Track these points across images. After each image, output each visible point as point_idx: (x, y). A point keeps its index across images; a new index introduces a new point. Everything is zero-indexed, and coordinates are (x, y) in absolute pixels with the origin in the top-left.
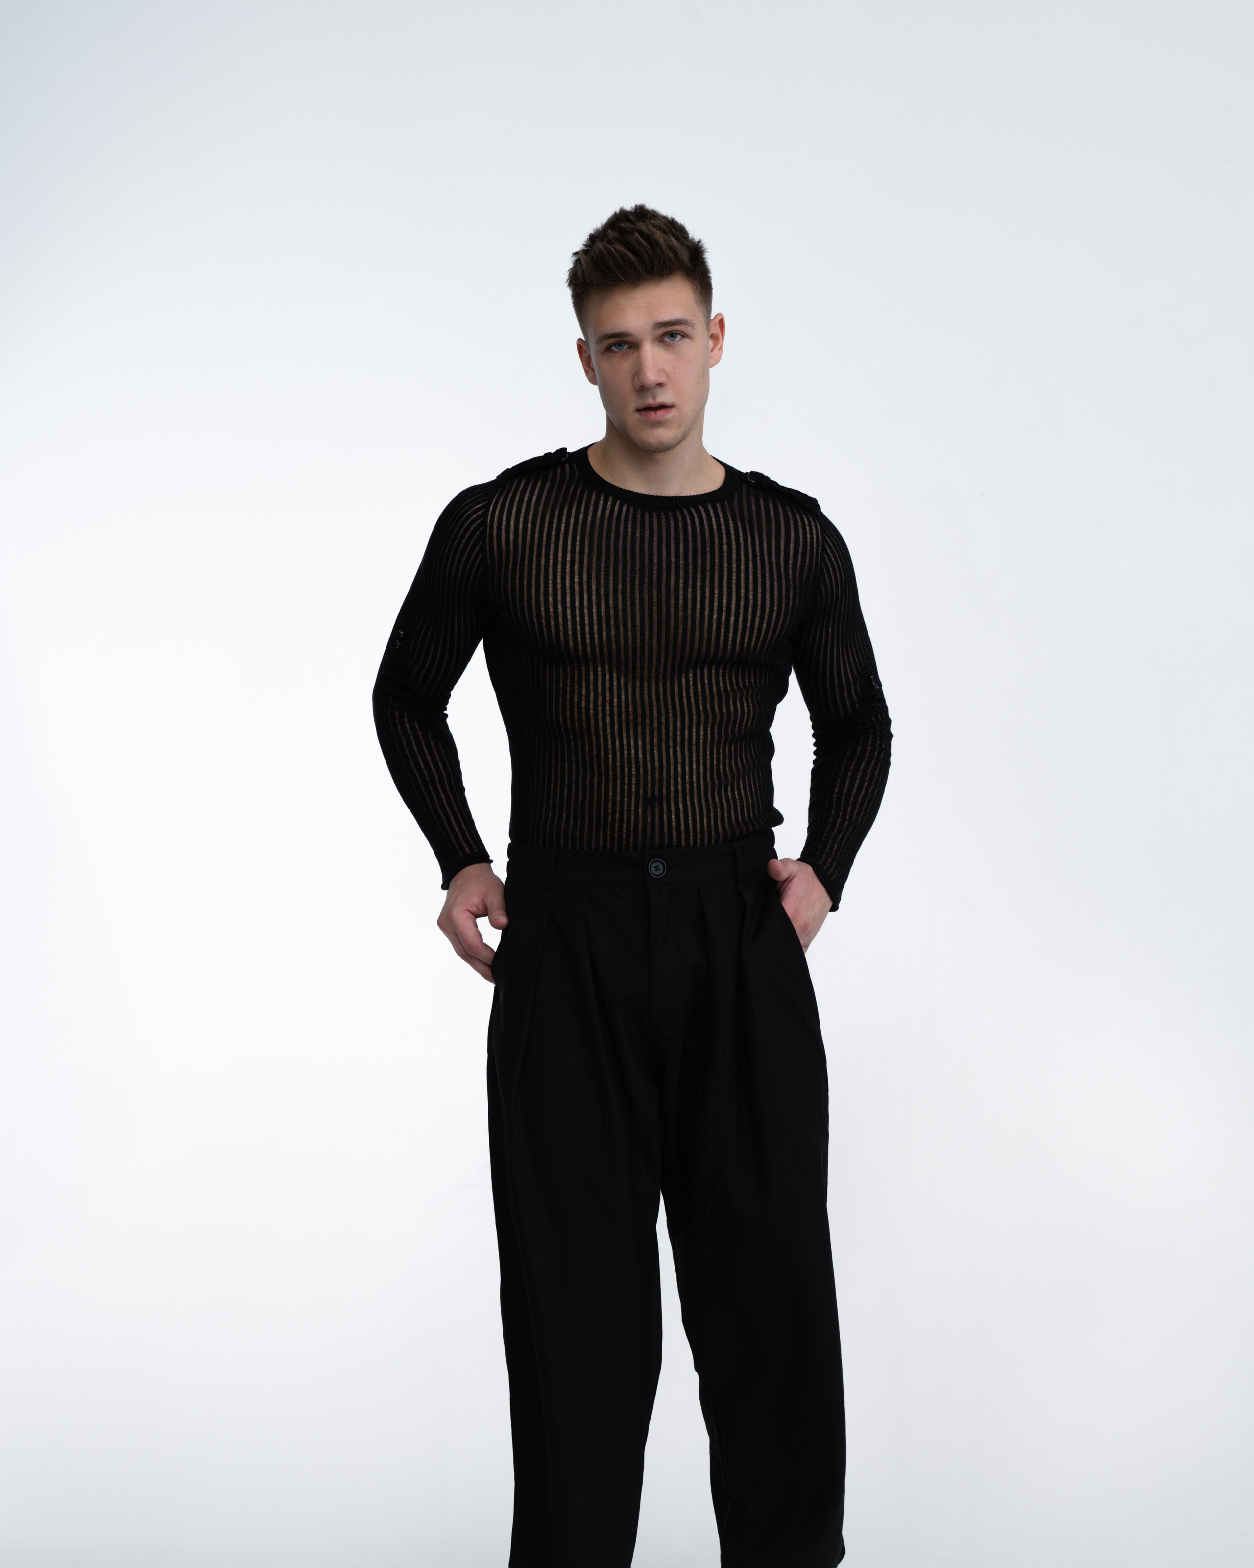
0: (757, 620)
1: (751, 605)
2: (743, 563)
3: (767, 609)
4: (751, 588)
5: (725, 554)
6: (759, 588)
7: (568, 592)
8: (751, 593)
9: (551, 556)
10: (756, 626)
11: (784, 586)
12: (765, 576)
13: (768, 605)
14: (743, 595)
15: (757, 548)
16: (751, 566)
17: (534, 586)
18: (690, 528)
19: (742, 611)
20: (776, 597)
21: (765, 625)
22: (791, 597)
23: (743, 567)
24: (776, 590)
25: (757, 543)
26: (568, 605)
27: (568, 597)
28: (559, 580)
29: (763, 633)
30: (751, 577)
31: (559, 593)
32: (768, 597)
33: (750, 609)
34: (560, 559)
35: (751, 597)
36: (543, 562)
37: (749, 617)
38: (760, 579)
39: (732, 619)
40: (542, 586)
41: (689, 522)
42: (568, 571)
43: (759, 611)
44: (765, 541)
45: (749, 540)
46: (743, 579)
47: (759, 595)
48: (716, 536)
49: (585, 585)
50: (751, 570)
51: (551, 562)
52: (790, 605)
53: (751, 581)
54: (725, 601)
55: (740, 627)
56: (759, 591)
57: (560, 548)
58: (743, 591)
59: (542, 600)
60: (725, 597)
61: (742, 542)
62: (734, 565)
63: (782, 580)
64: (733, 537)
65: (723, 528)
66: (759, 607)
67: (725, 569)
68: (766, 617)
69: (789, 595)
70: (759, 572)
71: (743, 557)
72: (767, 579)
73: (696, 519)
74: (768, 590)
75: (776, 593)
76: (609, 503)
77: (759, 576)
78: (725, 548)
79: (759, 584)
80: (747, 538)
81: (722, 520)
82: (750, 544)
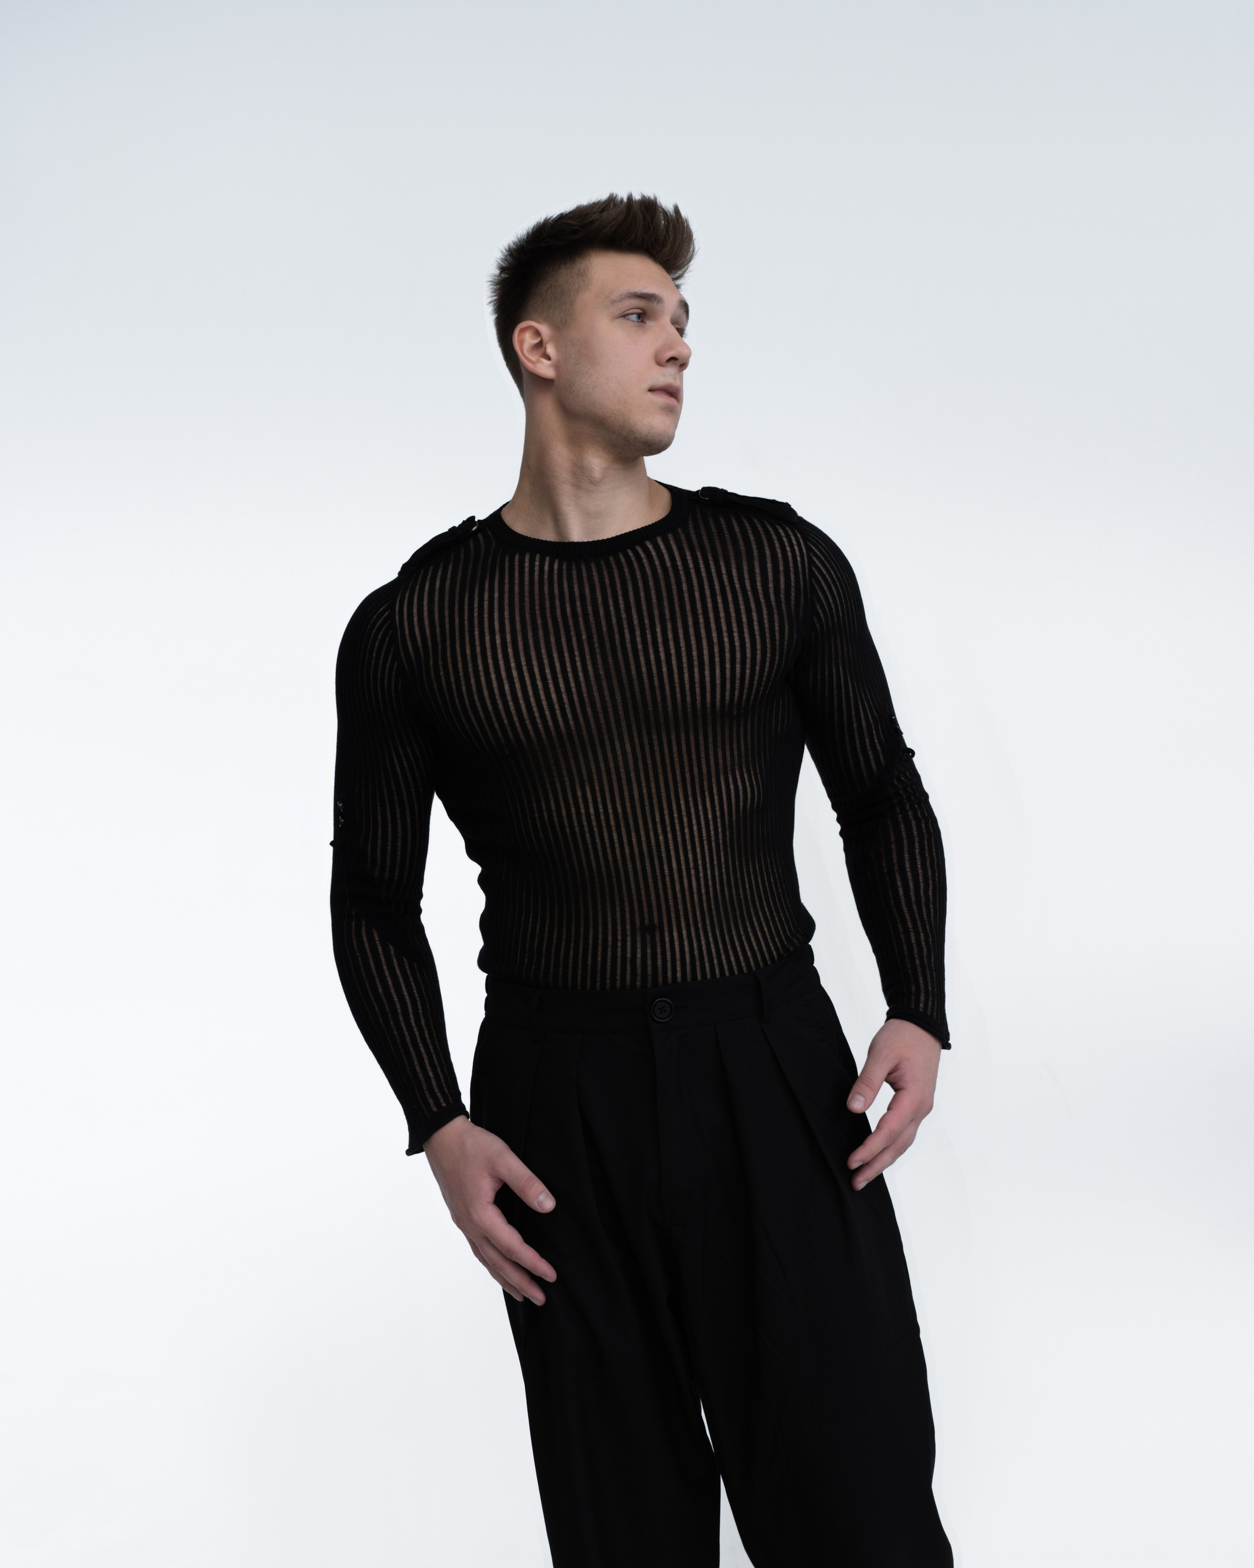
0: (738, 666)
1: (727, 649)
2: (709, 600)
3: (748, 651)
4: (724, 627)
5: (686, 595)
6: (734, 625)
7: (505, 682)
8: (725, 634)
9: (477, 642)
10: (738, 675)
11: (765, 616)
12: (740, 609)
13: (748, 645)
14: (715, 640)
15: (725, 577)
17: (463, 683)
18: (638, 573)
19: (717, 660)
20: (757, 632)
21: (748, 671)
22: (777, 631)
23: (710, 605)
25: (724, 571)
26: (509, 698)
27: (507, 688)
28: (492, 670)
29: (747, 682)
30: (722, 615)
31: (495, 685)
32: (746, 635)
33: (728, 655)
34: (488, 644)
35: (726, 639)
36: (468, 652)
37: (728, 666)
38: (733, 615)
39: (707, 673)
40: (473, 681)
41: (636, 566)
42: (500, 656)
43: (738, 655)
44: (733, 566)
45: (713, 570)
46: (712, 620)
47: (736, 634)
48: (671, 574)
49: (525, 668)
50: (721, 606)
51: (478, 649)
52: (777, 637)
53: (723, 620)
54: (695, 653)
55: (718, 681)
56: (735, 629)
57: (487, 630)
58: (714, 635)
59: (476, 697)
60: (694, 647)
61: (704, 575)
62: (699, 606)
63: (761, 610)
64: (692, 571)
65: (679, 563)
66: (738, 649)
67: (689, 614)
68: (748, 661)
69: (774, 627)
70: (731, 606)
71: (708, 593)
72: (743, 611)
73: (645, 561)
74: (745, 626)
75: (756, 628)
76: (537, 563)
77: (732, 610)
78: (685, 587)
79: (734, 621)
80: (710, 568)
81: (677, 554)
82: (714, 575)
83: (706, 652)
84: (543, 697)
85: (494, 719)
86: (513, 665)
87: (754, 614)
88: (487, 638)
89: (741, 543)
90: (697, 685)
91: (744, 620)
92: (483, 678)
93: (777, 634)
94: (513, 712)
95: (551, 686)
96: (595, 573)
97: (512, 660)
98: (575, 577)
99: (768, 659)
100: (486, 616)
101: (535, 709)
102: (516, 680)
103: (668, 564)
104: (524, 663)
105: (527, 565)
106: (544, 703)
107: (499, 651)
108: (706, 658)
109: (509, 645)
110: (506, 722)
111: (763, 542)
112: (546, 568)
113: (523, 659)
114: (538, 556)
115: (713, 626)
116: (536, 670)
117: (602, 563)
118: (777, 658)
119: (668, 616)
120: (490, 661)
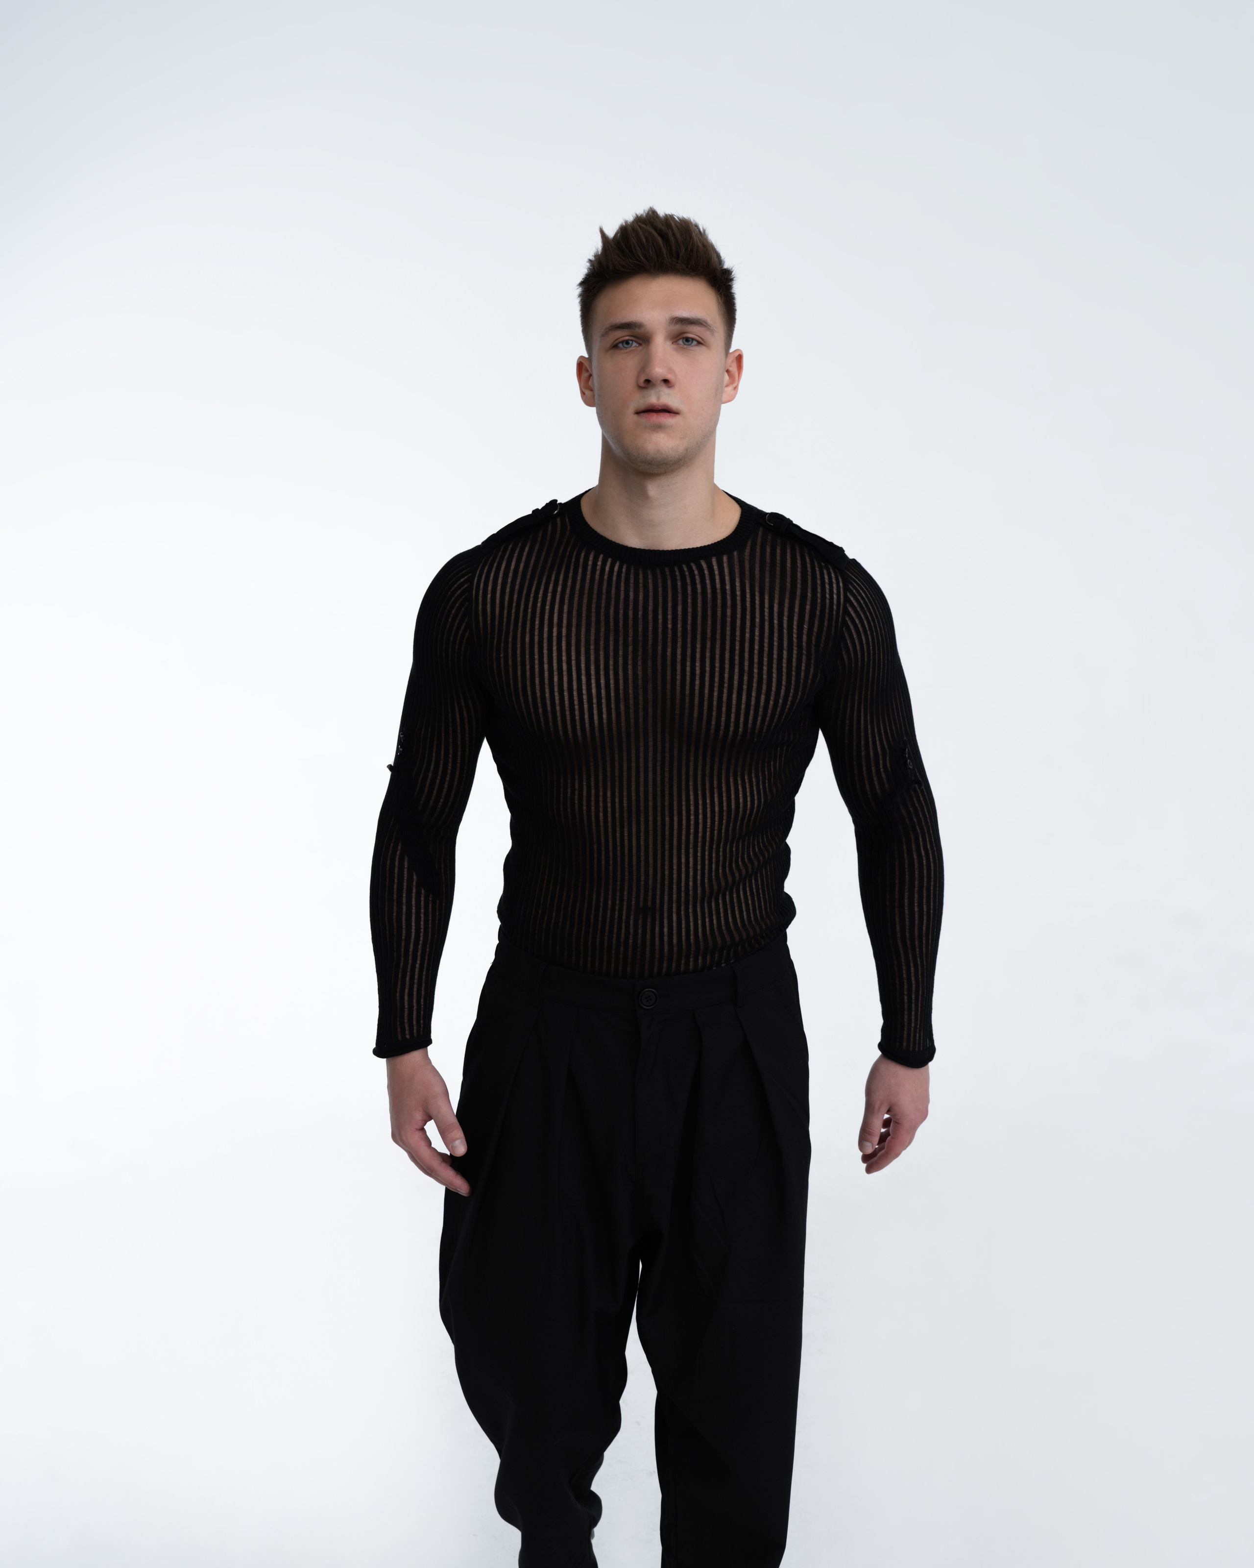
0: (763, 697)
1: (755, 680)
2: (748, 630)
3: (774, 685)
4: (756, 660)
5: (728, 622)
6: (765, 659)
7: (555, 673)
8: (756, 666)
9: (536, 633)
10: (762, 704)
11: (795, 656)
12: (773, 646)
13: (774, 680)
14: (746, 668)
15: (766, 610)
16: (757, 633)
17: (519, 668)
19: (745, 687)
20: (784, 670)
21: (771, 703)
22: (803, 668)
24: (785, 661)
26: (556, 689)
27: (556, 679)
28: (546, 660)
29: (770, 711)
30: (756, 647)
31: (546, 674)
32: (774, 671)
33: (755, 685)
34: (545, 635)
35: (756, 671)
36: (527, 639)
37: (754, 694)
38: (766, 649)
39: (734, 696)
40: (528, 667)
41: (689, 584)
42: (555, 648)
43: (764, 687)
44: (776, 601)
45: (757, 602)
46: (747, 649)
47: (765, 668)
48: (719, 597)
49: (573, 663)
50: (757, 638)
52: (802, 677)
53: (756, 651)
54: (726, 676)
56: (765, 663)
57: (546, 622)
58: (746, 664)
59: (528, 683)
60: (727, 670)
61: (748, 604)
62: (738, 633)
63: (792, 649)
64: (738, 598)
65: (728, 589)
66: (765, 682)
67: (728, 637)
68: (773, 693)
69: (801, 666)
70: (766, 640)
72: (775, 648)
73: (697, 577)
74: (775, 661)
75: (784, 665)
76: (599, 563)
77: (766, 645)
78: (729, 612)
79: (765, 655)
80: (755, 600)
81: (727, 578)
82: (757, 607)
83: (736, 677)
84: (584, 692)
85: (540, 705)
86: (564, 658)
87: (785, 652)
88: (546, 629)
89: (789, 580)
90: (724, 705)
91: (775, 656)
92: (537, 667)
93: (803, 674)
94: (557, 702)
95: (593, 681)
96: (650, 581)
97: (564, 654)
98: (632, 581)
99: (791, 695)
100: (547, 607)
101: (576, 702)
102: (565, 673)
103: (718, 586)
104: (573, 658)
105: (590, 563)
106: (585, 697)
107: (555, 643)
108: (736, 683)
109: (564, 639)
110: (549, 709)
111: (808, 583)
112: (607, 569)
113: (573, 654)
114: (601, 556)
115: (747, 655)
116: (583, 666)
117: (658, 571)
118: (800, 694)
119: (709, 635)
120: (545, 652)
